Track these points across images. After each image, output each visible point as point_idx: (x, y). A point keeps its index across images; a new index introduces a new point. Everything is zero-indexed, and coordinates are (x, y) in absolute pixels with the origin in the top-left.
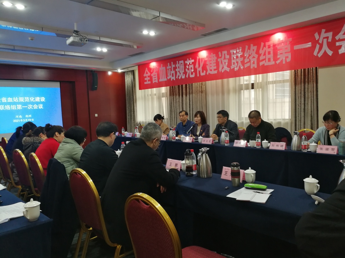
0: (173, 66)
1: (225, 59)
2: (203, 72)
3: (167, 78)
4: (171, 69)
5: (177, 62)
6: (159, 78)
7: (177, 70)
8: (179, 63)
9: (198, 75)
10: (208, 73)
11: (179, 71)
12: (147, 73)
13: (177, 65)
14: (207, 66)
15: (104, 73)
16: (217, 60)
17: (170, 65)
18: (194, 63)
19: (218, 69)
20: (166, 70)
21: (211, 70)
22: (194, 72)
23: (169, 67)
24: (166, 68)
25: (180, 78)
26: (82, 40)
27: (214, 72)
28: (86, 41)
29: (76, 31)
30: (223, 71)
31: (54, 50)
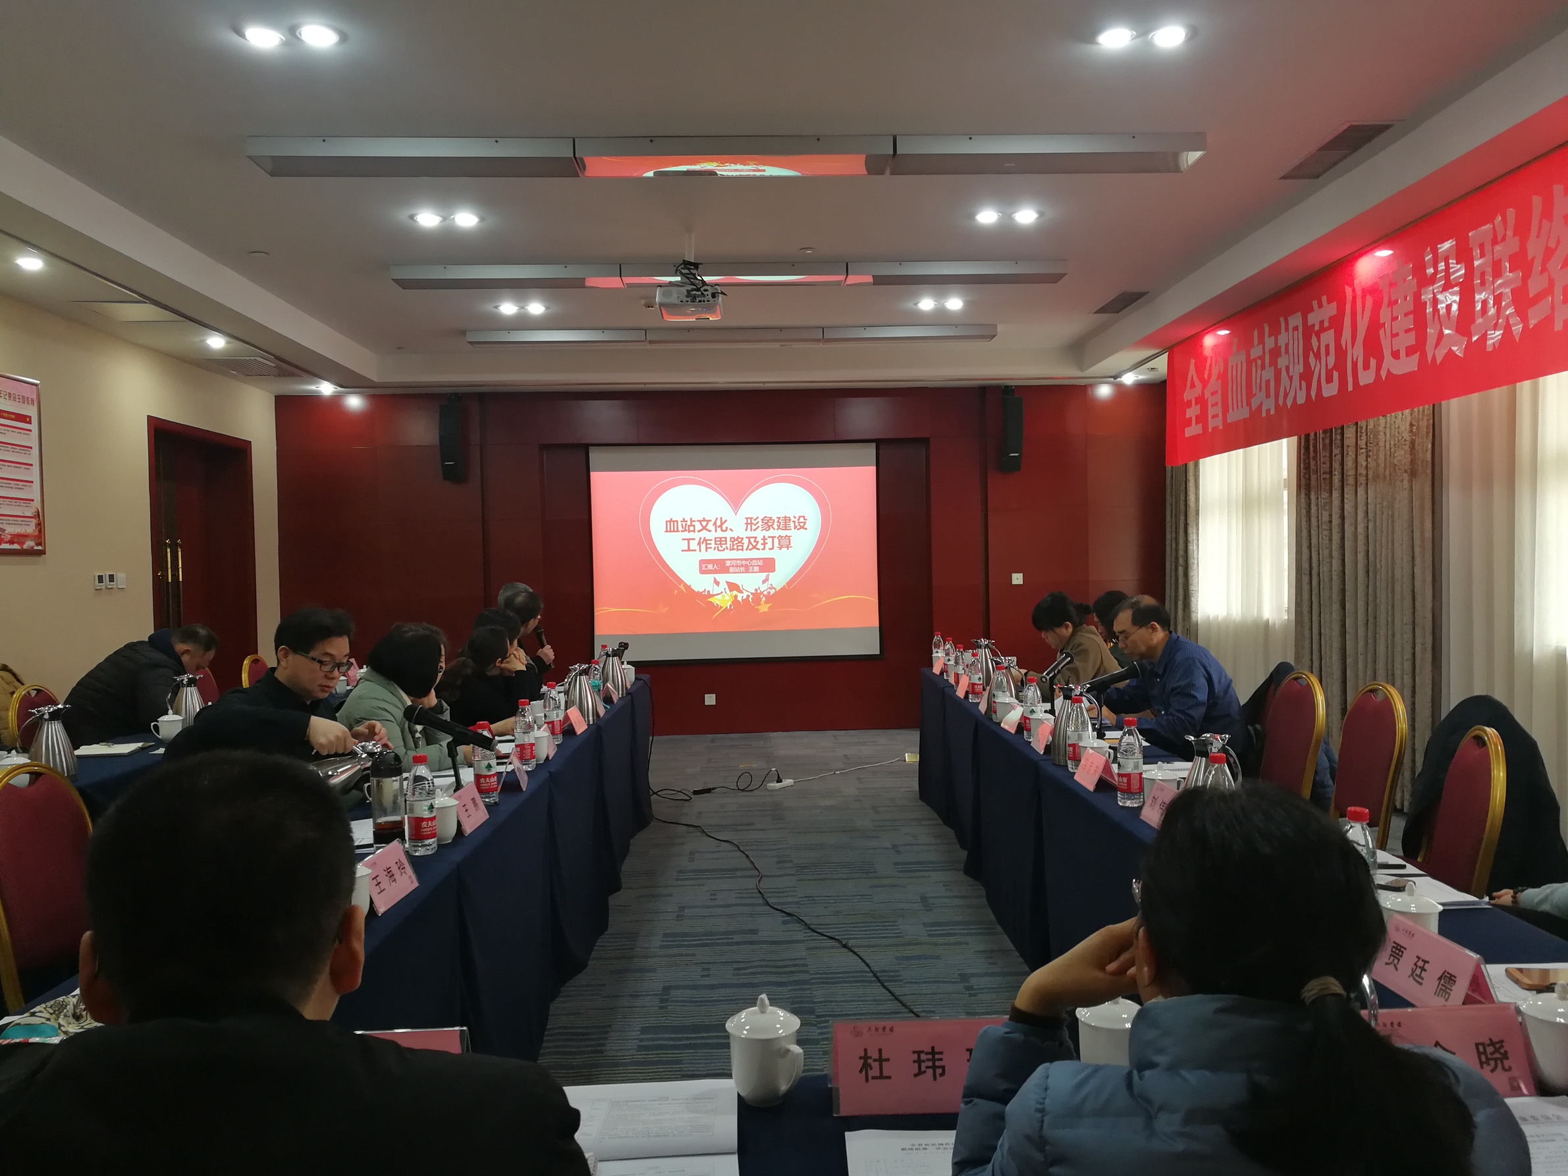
0: (1270, 342)
1: (1447, 287)
2: (1366, 367)
3: (1249, 404)
4: (1262, 358)
5: (1282, 319)
6: (1225, 410)
7: (1282, 362)
8: (1287, 329)
9: (1350, 388)
10: (1383, 374)
11: (1287, 368)
12: (1193, 386)
13: (1283, 339)
14: (1382, 332)
15: (1078, 392)
16: (1417, 296)
17: (1261, 341)
18: (1336, 323)
19: (1418, 347)
20: (1249, 362)
21: (1396, 355)
22: (1335, 367)
23: (1256, 352)
24: (1248, 355)
25: (1289, 403)
26: (695, 297)
27: (1408, 365)
28: (714, 295)
29: (687, 264)
30: (1440, 354)
31: (781, 329)
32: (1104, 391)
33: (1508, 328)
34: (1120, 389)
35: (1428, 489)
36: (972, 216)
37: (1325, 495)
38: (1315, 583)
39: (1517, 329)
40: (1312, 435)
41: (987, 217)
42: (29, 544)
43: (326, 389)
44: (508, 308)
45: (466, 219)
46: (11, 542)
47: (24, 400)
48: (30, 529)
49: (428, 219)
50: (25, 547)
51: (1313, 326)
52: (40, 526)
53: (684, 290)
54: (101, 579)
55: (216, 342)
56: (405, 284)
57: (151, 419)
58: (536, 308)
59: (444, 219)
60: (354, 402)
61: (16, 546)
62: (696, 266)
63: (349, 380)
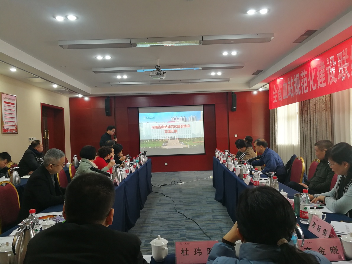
0: (292, 81)
1: (332, 67)
2: (314, 86)
3: (288, 95)
4: (290, 84)
5: (295, 75)
6: (282, 96)
7: (295, 85)
8: (296, 78)
9: (311, 91)
10: (318, 87)
11: (296, 86)
12: (275, 91)
13: (295, 80)
14: (317, 78)
15: (249, 93)
16: (325, 69)
17: (290, 80)
18: (307, 76)
19: (326, 81)
20: (288, 85)
21: (321, 83)
22: (307, 86)
23: (289, 83)
24: (287, 84)
25: (297, 94)
26: (159, 73)
27: (323, 85)
28: (163, 73)
29: (157, 66)
30: (331, 83)
31: (180, 80)
32: (255, 93)
33: (346, 76)
34: (259, 92)
35: (330, 114)
36: (222, 54)
37: (306, 115)
38: (304, 136)
39: (349, 76)
40: (303, 102)
41: (225, 54)
42: (14, 131)
43: (80, 96)
44: (119, 77)
45: (108, 57)
46: (10, 131)
47: (13, 100)
48: (14, 128)
49: (99, 58)
50: (13, 132)
51: (302, 76)
52: (16, 127)
53: (157, 72)
54: (30, 139)
55: (55, 86)
56: (96, 72)
57: (41, 103)
58: (125, 77)
59: (103, 58)
60: (87, 99)
61: (11, 132)
62: (159, 66)
63: (85, 94)
